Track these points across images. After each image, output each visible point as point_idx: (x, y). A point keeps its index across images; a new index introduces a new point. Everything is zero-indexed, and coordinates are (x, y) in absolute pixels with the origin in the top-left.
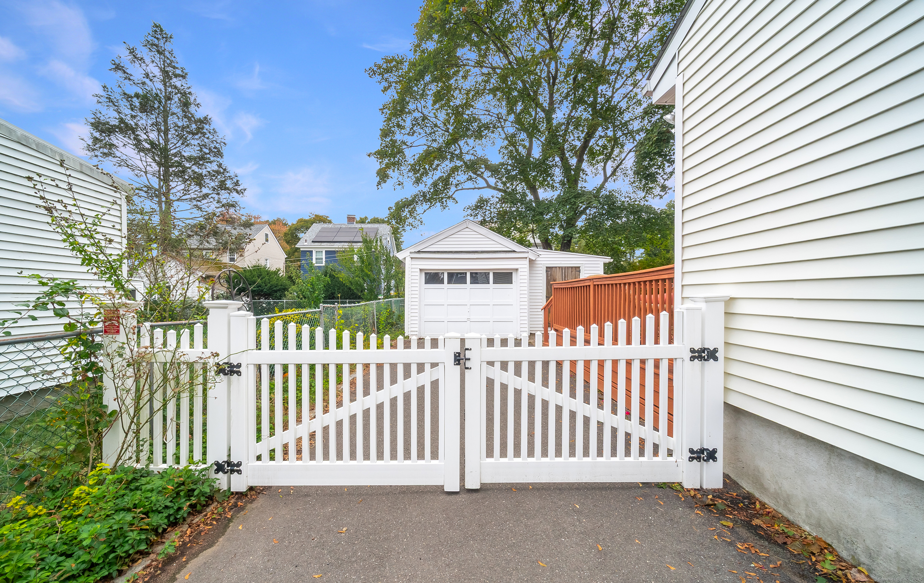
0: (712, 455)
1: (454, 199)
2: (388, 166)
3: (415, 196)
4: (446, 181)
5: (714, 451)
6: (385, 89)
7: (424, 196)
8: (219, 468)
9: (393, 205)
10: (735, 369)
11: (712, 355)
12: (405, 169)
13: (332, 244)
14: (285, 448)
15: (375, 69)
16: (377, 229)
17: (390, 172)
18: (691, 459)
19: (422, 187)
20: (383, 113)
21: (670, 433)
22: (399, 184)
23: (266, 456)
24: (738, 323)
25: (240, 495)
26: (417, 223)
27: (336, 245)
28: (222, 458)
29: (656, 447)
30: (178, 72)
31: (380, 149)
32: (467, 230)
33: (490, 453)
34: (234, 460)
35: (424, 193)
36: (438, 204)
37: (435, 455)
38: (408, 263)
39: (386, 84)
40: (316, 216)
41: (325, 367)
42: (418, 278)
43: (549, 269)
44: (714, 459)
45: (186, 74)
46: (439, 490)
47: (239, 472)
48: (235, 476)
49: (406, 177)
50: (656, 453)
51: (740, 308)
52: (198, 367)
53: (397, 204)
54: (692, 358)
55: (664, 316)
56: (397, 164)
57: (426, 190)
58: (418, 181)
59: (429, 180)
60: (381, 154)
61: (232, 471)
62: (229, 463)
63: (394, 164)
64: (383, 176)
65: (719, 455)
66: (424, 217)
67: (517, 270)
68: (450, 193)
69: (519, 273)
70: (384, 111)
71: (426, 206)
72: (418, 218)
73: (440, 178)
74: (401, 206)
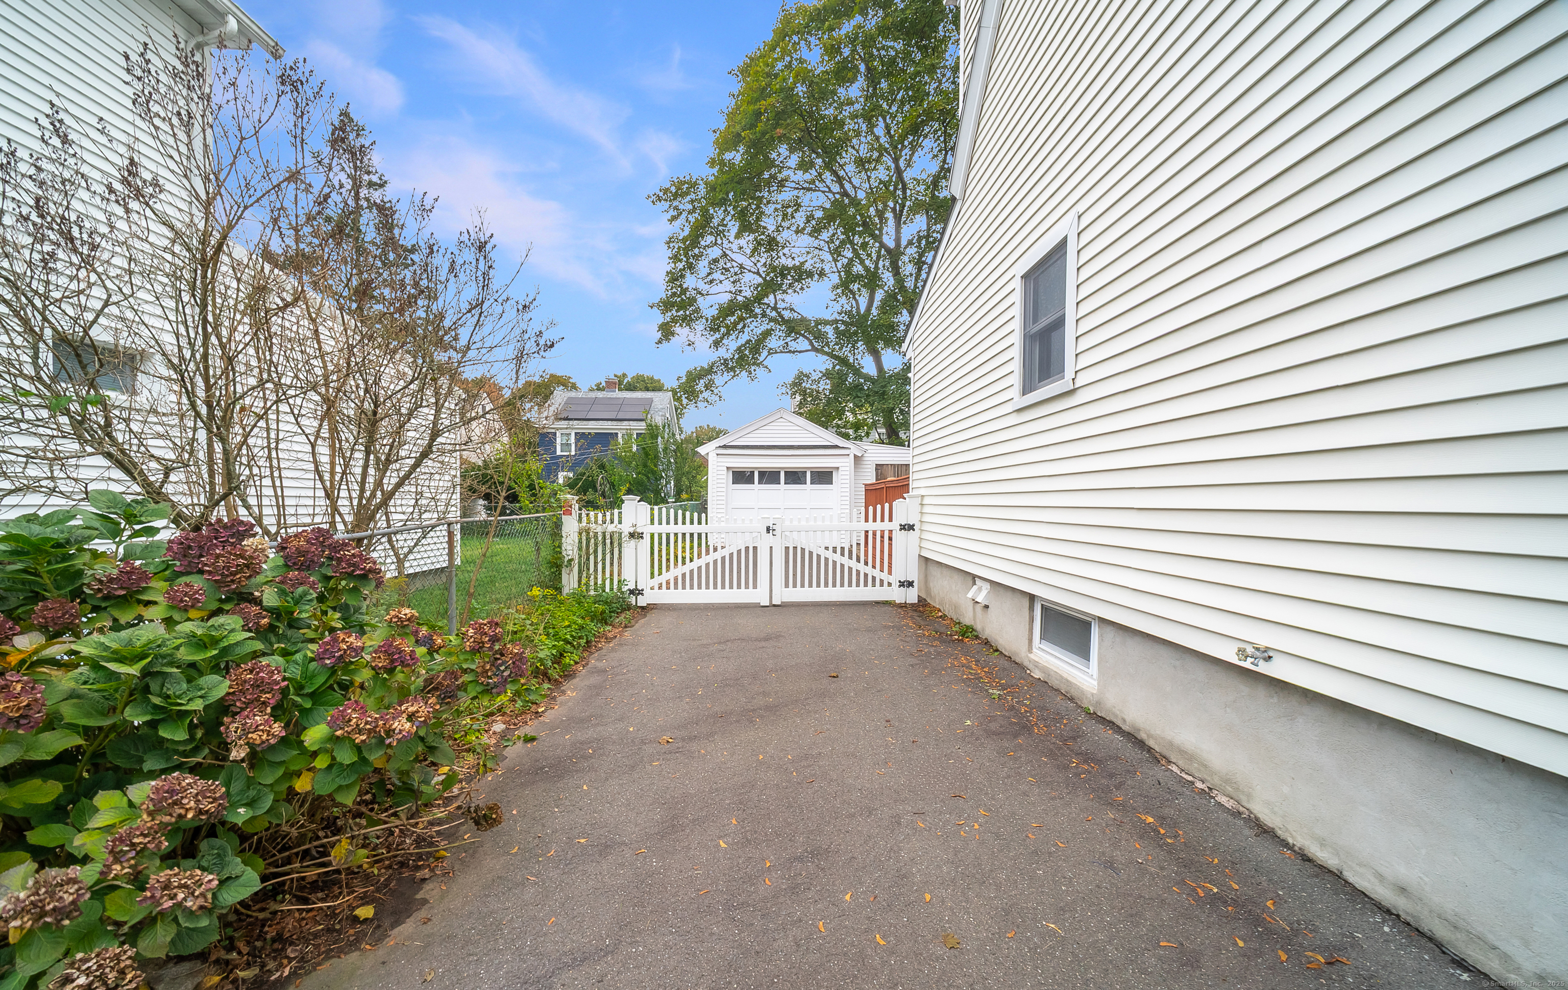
0: (910, 584)
1: (766, 367)
2: (674, 320)
3: (713, 364)
4: (756, 346)
5: (913, 582)
6: (674, 219)
7: (725, 362)
8: (632, 592)
9: (683, 374)
10: (925, 536)
11: (911, 527)
12: (700, 326)
13: (585, 422)
14: (668, 583)
15: (661, 194)
16: (651, 400)
17: (677, 329)
18: (900, 586)
19: (722, 353)
20: (669, 247)
21: (890, 573)
22: (689, 345)
23: (656, 587)
24: (926, 509)
25: (643, 608)
26: (715, 398)
27: (592, 425)
28: (632, 587)
29: (882, 581)
30: (375, 179)
31: (664, 297)
32: (781, 420)
33: (787, 586)
34: (639, 588)
35: (726, 360)
36: (744, 374)
37: (755, 587)
38: (713, 461)
39: (673, 213)
40: (552, 376)
41: (692, 535)
42: (724, 477)
43: (879, 467)
44: (913, 586)
45: (386, 182)
46: (757, 606)
47: (642, 594)
48: (640, 597)
49: (699, 335)
50: (882, 585)
51: (926, 501)
52: (616, 536)
53: (689, 373)
54: (901, 529)
55: (887, 505)
56: (687, 321)
57: (728, 356)
58: (717, 344)
59: (732, 344)
60: (666, 305)
61: (639, 594)
62: (637, 589)
63: (684, 319)
64: (667, 332)
65: (915, 584)
66: (723, 391)
67: (838, 468)
68: (761, 359)
69: (840, 472)
70: (671, 245)
71: (727, 376)
72: (716, 391)
73: (748, 342)
74: (694, 377)
